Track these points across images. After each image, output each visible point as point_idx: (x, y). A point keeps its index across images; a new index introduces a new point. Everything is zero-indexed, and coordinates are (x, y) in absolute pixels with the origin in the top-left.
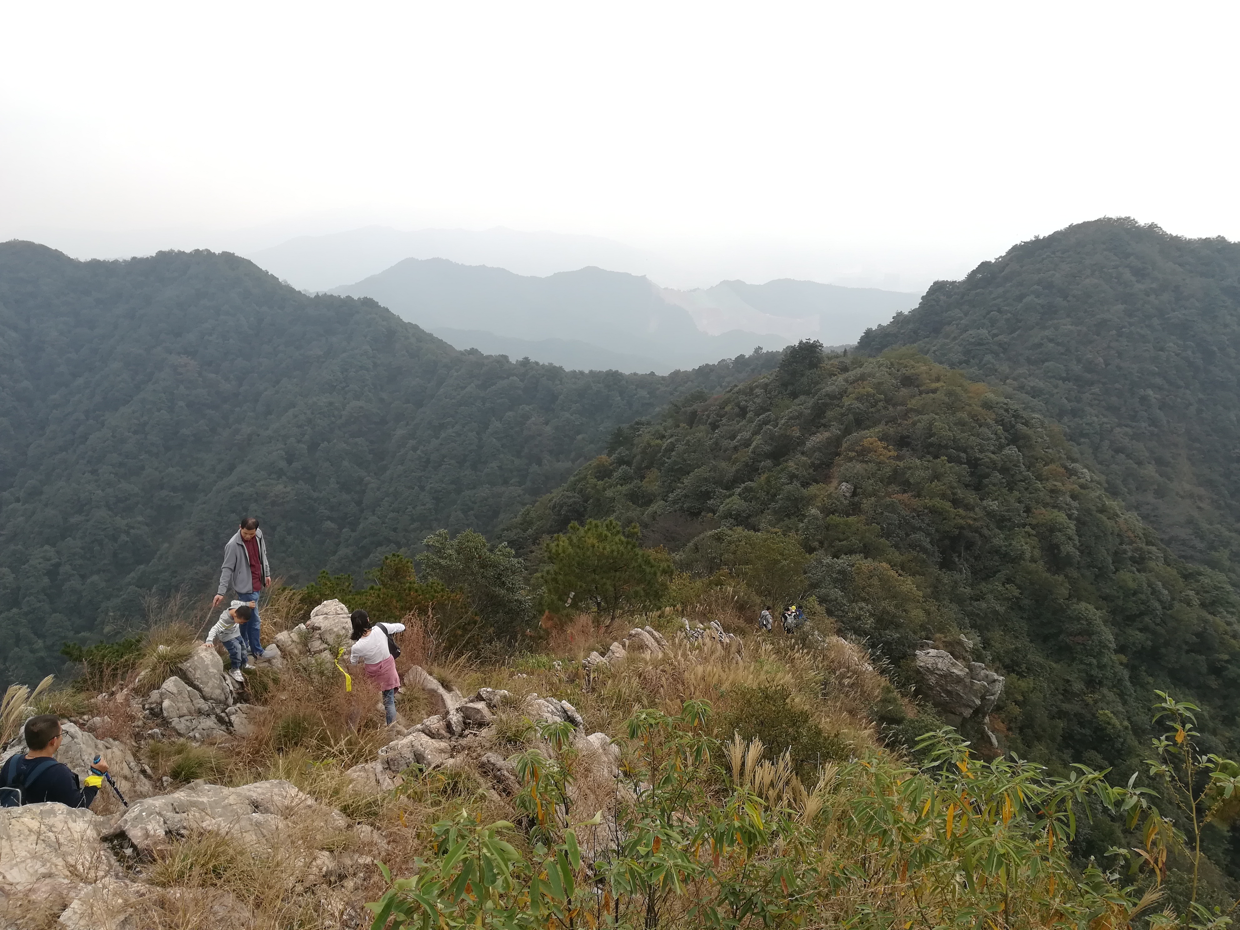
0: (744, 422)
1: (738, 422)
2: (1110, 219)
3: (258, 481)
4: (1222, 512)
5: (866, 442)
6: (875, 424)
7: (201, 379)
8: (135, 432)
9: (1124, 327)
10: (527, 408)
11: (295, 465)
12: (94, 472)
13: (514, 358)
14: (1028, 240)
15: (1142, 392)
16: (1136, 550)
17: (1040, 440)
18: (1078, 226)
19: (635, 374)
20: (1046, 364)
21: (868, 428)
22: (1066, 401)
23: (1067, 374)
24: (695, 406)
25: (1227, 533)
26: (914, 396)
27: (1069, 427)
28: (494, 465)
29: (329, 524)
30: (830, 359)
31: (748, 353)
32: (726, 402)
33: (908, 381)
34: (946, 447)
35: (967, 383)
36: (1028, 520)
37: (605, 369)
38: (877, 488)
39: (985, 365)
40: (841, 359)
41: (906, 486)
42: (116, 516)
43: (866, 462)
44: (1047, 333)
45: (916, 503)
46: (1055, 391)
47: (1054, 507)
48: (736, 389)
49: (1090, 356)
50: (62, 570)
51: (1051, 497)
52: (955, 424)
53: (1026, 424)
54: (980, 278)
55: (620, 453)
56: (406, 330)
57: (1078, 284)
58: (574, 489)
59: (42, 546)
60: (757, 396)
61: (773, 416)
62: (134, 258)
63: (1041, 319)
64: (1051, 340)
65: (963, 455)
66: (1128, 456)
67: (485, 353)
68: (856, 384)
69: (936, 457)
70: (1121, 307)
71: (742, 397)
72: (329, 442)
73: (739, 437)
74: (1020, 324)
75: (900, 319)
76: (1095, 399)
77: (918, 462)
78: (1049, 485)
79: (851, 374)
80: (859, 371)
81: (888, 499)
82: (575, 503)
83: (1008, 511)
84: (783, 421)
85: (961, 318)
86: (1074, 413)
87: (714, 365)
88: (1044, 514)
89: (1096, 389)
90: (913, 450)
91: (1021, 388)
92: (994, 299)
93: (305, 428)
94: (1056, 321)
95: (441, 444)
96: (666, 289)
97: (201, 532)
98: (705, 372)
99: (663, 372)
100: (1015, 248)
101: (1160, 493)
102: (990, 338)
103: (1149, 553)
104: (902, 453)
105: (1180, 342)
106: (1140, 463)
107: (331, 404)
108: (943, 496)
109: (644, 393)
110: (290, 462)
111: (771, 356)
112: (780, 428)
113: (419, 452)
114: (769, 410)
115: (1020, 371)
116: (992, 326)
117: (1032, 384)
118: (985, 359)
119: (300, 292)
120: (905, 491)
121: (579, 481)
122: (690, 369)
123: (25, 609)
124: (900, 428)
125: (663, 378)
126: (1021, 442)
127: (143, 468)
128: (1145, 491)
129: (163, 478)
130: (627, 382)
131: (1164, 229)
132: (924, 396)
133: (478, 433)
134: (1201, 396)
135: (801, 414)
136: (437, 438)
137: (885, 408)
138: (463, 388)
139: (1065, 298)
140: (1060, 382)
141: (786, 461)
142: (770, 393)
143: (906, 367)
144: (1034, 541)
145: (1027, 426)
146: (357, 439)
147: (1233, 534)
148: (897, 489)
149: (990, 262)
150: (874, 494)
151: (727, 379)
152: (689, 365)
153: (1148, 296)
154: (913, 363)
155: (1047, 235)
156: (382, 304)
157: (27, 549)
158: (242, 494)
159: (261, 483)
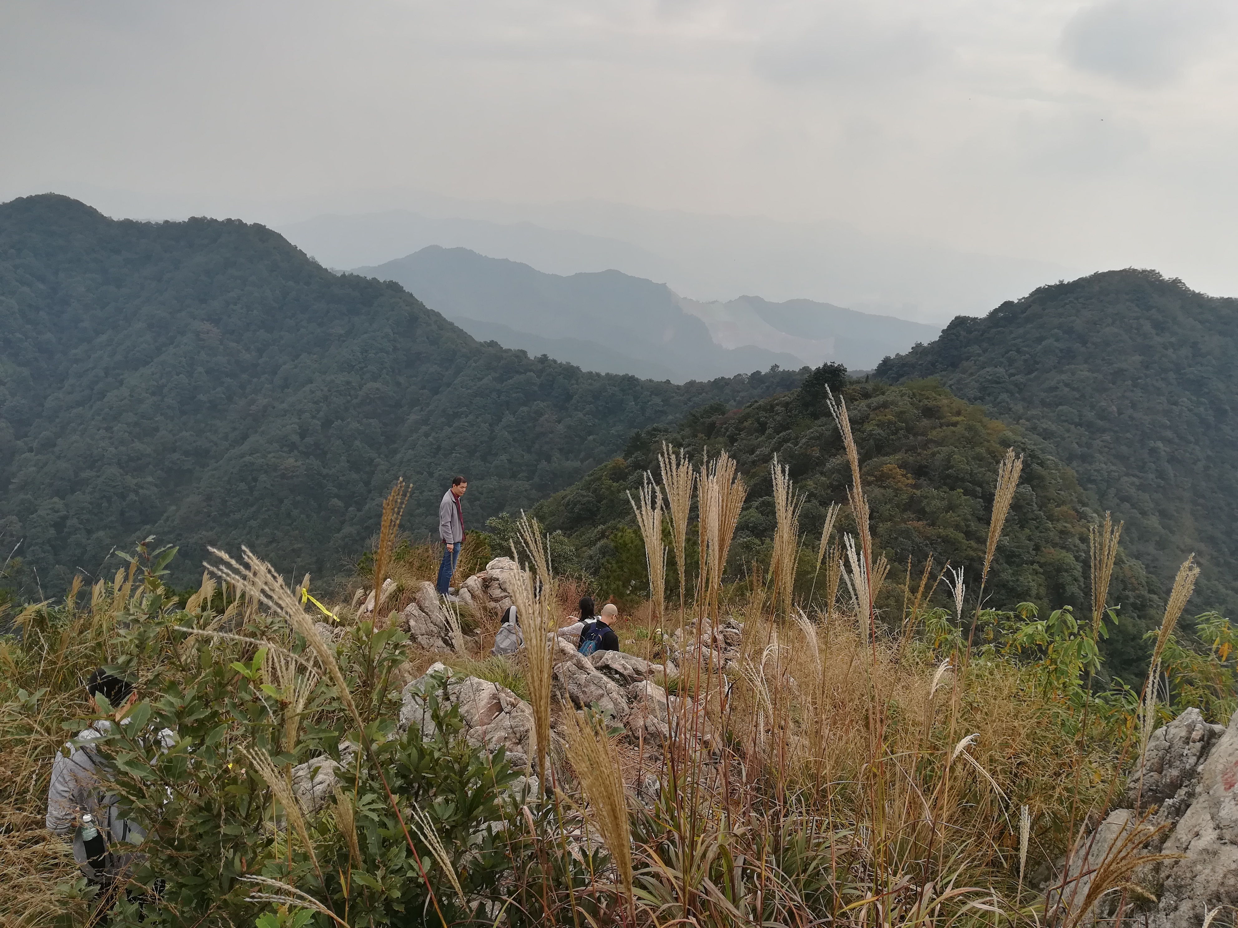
0: (763, 438)
1: (757, 438)
2: (1134, 270)
3: (270, 453)
4: (1221, 569)
5: (885, 469)
6: (896, 451)
7: (222, 347)
8: (153, 394)
9: (1140, 378)
10: (542, 404)
11: (309, 440)
12: (108, 429)
13: (533, 354)
14: (1052, 283)
15: (1152, 444)
16: (1138, 597)
17: (1053, 482)
18: (1104, 274)
19: (651, 381)
20: (1060, 408)
21: (887, 454)
22: (1076, 446)
23: (1080, 419)
24: (714, 418)
25: (1223, 590)
26: (935, 428)
27: (1077, 471)
28: (504, 457)
29: (336, 502)
30: (852, 383)
31: (765, 370)
32: (745, 418)
33: (929, 412)
34: (963, 480)
35: (986, 420)
36: (1037, 558)
37: (621, 373)
38: (893, 513)
39: (1000, 403)
40: (863, 385)
41: (921, 514)
42: (127, 474)
43: (885, 488)
44: (1064, 377)
45: (931, 531)
46: (1067, 435)
47: (1063, 548)
48: (756, 405)
49: (1103, 403)
50: (69, 523)
51: (1061, 538)
52: (973, 458)
53: (1041, 464)
54: (1002, 318)
55: (636, 458)
56: (429, 316)
57: (1098, 332)
58: (589, 489)
59: (51, 498)
60: (777, 414)
61: (793, 435)
62: (166, 222)
63: (1059, 363)
64: (1067, 385)
65: (978, 489)
66: (1133, 506)
67: (505, 347)
68: (877, 411)
69: (952, 489)
70: (1137, 358)
71: (762, 413)
72: (343, 420)
73: (758, 452)
74: (1037, 366)
75: (918, 350)
76: (1105, 447)
77: (935, 492)
78: (1059, 526)
79: (875, 401)
80: (881, 399)
81: (903, 525)
82: (589, 502)
83: (1018, 547)
84: (804, 440)
85: (979, 355)
86: (1084, 458)
87: (729, 379)
88: (1053, 554)
89: (1107, 437)
90: (930, 479)
91: (1034, 429)
92: (1014, 339)
93: (321, 404)
94: (1073, 366)
95: (454, 433)
96: (685, 298)
97: (209, 498)
98: (720, 384)
99: (679, 380)
100: (1039, 291)
101: (1162, 545)
102: (1007, 377)
103: (1150, 601)
104: (920, 481)
105: (1194, 398)
106: (1144, 513)
107: (348, 383)
108: (957, 527)
109: (657, 400)
110: (303, 436)
111: (788, 375)
112: (801, 447)
113: (430, 439)
114: (788, 429)
115: (1034, 412)
116: (1010, 365)
117: (1045, 426)
118: (1000, 398)
119: (326, 270)
120: (919, 519)
121: (594, 481)
122: (705, 381)
123: (29, 558)
124: (919, 458)
125: (678, 387)
126: (1035, 482)
127: (157, 430)
128: (1147, 541)
129: (176, 441)
130: (642, 388)
131: (1188, 285)
132: (945, 428)
133: (490, 425)
134: (1209, 453)
135: (821, 435)
136: (450, 426)
137: (907, 437)
138: (480, 379)
139: (1084, 343)
140: (1073, 427)
141: (805, 479)
142: (790, 412)
143: (927, 398)
144: (1041, 579)
145: (1042, 467)
146: (371, 421)
147: (1230, 592)
148: (912, 516)
149: (1013, 302)
150: (891, 518)
151: (741, 394)
152: (705, 377)
153: (1166, 349)
154: (934, 395)
155: (1071, 281)
156: (407, 289)
157: (36, 499)
158: (253, 464)
159: (272, 455)
